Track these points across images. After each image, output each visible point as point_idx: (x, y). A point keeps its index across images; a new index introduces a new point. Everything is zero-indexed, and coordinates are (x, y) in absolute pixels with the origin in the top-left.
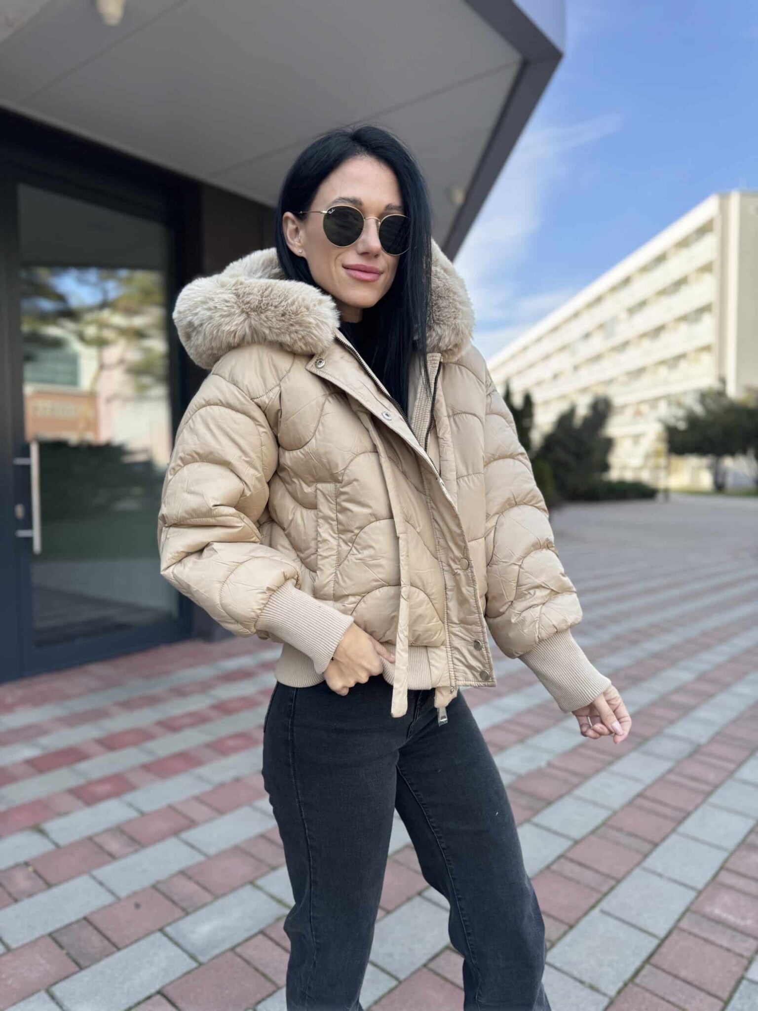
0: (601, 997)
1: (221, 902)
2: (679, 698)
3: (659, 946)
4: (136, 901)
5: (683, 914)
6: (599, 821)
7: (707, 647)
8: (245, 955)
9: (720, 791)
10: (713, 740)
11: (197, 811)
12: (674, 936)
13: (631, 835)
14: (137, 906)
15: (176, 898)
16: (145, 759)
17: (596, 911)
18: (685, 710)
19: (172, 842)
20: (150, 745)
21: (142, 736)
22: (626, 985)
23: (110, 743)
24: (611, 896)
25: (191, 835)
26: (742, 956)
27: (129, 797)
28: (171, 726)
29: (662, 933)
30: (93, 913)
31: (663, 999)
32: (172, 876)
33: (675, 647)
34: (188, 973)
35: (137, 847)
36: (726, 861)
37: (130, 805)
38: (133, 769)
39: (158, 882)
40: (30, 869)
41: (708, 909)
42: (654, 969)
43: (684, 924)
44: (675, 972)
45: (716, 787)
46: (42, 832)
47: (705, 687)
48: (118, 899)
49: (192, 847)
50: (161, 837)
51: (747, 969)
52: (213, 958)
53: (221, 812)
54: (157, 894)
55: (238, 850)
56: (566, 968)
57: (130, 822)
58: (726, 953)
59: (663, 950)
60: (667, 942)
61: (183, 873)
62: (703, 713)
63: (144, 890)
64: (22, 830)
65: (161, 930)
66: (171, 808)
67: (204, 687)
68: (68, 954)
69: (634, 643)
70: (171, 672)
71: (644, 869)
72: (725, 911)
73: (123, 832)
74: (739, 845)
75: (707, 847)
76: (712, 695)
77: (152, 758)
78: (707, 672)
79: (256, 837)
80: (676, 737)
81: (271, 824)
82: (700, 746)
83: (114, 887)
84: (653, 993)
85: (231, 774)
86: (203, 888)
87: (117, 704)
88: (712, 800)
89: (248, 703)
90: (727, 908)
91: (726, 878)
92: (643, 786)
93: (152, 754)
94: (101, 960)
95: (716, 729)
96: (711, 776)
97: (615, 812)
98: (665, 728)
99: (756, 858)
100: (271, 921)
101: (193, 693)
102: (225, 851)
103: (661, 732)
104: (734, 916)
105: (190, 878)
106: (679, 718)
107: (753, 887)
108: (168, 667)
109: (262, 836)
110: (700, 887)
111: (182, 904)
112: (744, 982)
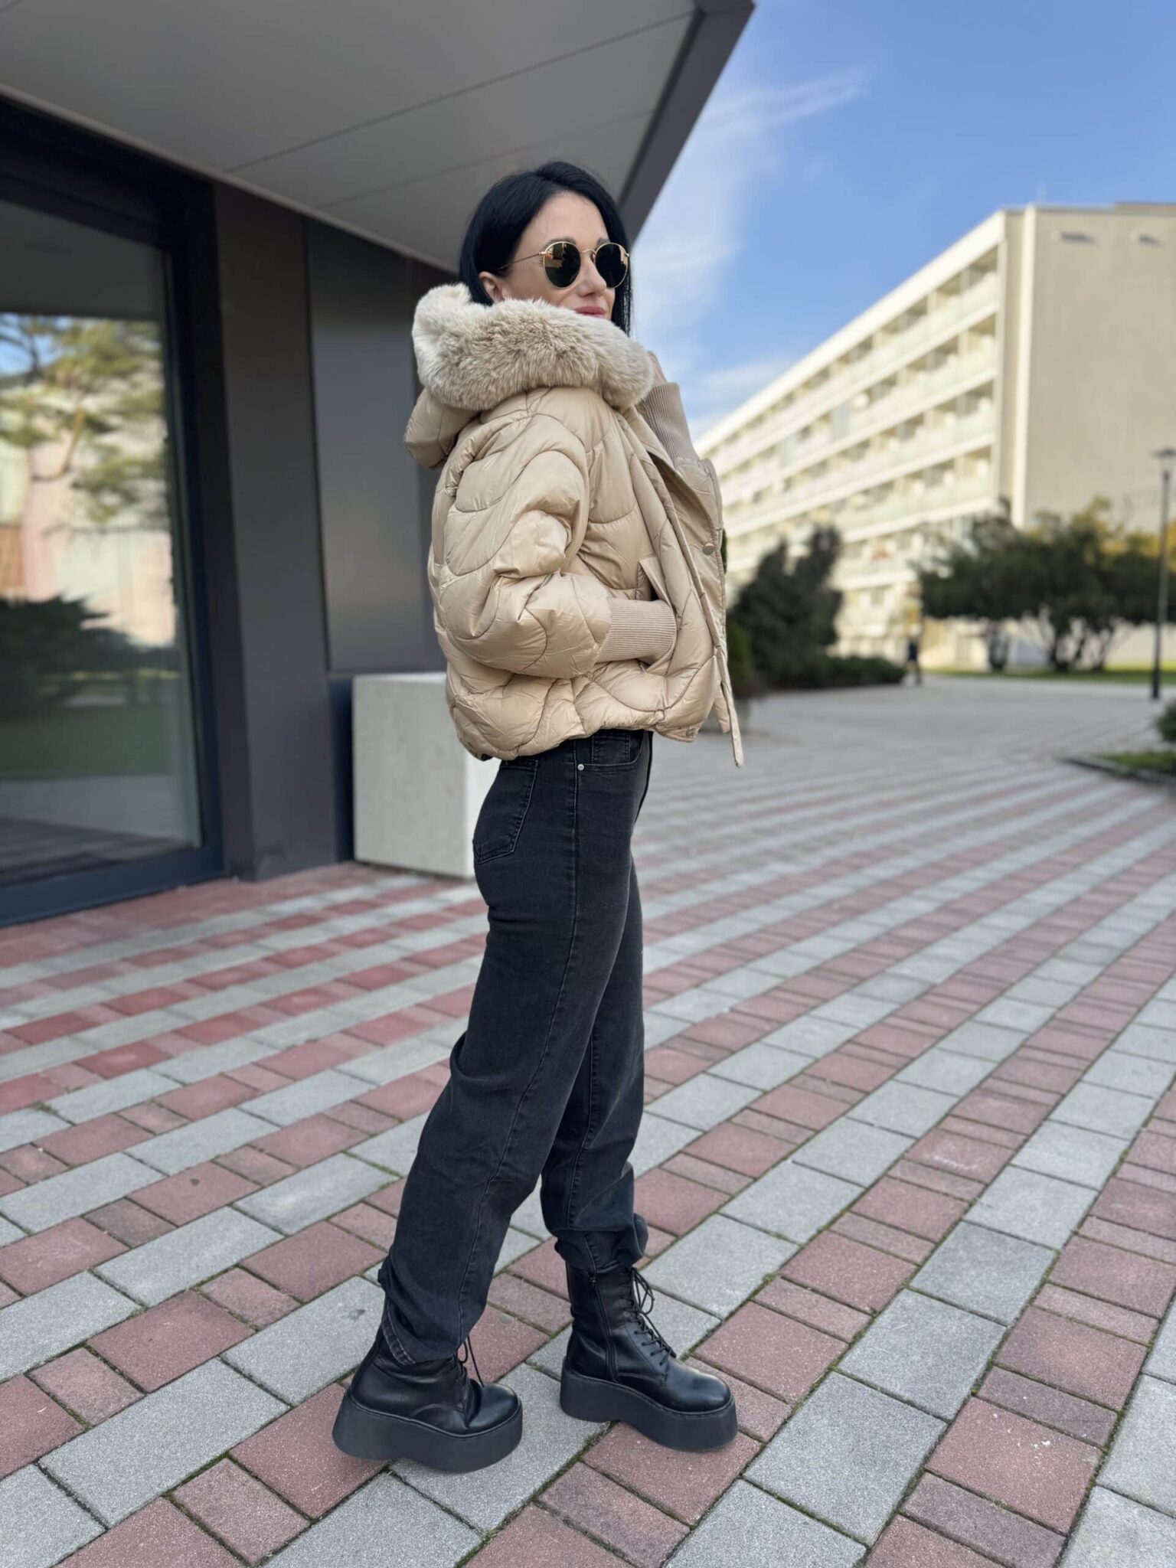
0: (788, 1245)
1: (306, 1173)
2: (912, 933)
3: (863, 1195)
4: (193, 1177)
5: (896, 1162)
6: (796, 1070)
7: (956, 872)
8: (343, 1225)
9: (955, 1035)
10: (951, 979)
11: (261, 1079)
12: (883, 1184)
13: (834, 1083)
14: (195, 1182)
15: (245, 1172)
16: (176, 1023)
17: (789, 1161)
18: (919, 946)
19: (232, 1112)
20: (180, 1007)
21: (167, 998)
22: (820, 1232)
23: (124, 1007)
24: (806, 1147)
25: (255, 1105)
26: (962, 1200)
27: (162, 1067)
28: (210, 984)
29: (868, 1182)
30: (134, 1192)
31: (864, 1243)
32: (236, 1150)
33: (910, 873)
34: (273, 1244)
35: (184, 1121)
36: (954, 1107)
37: (166, 1076)
38: (163, 1036)
39: (219, 1156)
40: (41, 1150)
41: (926, 1156)
42: (855, 1217)
43: (896, 1172)
44: (880, 1218)
45: (950, 1031)
46: (47, 1110)
47: (947, 919)
48: (167, 1176)
49: (260, 1118)
50: (218, 1109)
51: (966, 1211)
52: (305, 1229)
53: (293, 1078)
54: (219, 1170)
55: (321, 1118)
56: (747, 1219)
57: (168, 1094)
58: (943, 1198)
59: (868, 1198)
60: (873, 1191)
61: (250, 1145)
62: (943, 948)
63: (200, 1165)
64: (19, 1109)
65: (231, 1205)
66: (223, 1076)
67: (251, 936)
68: (110, 1234)
69: (857, 868)
70: (198, 920)
71: (849, 1118)
72: (946, 1158)
73: (161, 1106)
74: (972, 1091)
75: (932, 1094)
76: (956, 929)
77: (189, 1022)
78: (952, 901)
79: (345, 1103)
80: (903, 977)
81: (365, 1088)
82: (933, 986)
83: (160, 1165)
84: (851, 1239)
85: (303, 1036)
86: (280, 1160)
87: (125, 960)
88: (943, 1044)
89: (317, 953)
90: (949, 1155)
91: (952, 1124)
92: (856, 1031)
93: (187, 1017)
94: (155, 1238)
95: (958, 966)
96: (946, 1019)
97: (817, 1061)
98: (889, 966)
99: (993, 1103)
100: (374, 1189)
101: (235, 944)
102: (304, 1120)
103: (883, 971)
104: (957, 1161)
105: (261, 1151)
106: (909, 955)
107: (985, 1132)
108: (194, 914)
109: (354, 1102)
110: (918, 1134)
111: (255, 1178)
112: (962, 1224)
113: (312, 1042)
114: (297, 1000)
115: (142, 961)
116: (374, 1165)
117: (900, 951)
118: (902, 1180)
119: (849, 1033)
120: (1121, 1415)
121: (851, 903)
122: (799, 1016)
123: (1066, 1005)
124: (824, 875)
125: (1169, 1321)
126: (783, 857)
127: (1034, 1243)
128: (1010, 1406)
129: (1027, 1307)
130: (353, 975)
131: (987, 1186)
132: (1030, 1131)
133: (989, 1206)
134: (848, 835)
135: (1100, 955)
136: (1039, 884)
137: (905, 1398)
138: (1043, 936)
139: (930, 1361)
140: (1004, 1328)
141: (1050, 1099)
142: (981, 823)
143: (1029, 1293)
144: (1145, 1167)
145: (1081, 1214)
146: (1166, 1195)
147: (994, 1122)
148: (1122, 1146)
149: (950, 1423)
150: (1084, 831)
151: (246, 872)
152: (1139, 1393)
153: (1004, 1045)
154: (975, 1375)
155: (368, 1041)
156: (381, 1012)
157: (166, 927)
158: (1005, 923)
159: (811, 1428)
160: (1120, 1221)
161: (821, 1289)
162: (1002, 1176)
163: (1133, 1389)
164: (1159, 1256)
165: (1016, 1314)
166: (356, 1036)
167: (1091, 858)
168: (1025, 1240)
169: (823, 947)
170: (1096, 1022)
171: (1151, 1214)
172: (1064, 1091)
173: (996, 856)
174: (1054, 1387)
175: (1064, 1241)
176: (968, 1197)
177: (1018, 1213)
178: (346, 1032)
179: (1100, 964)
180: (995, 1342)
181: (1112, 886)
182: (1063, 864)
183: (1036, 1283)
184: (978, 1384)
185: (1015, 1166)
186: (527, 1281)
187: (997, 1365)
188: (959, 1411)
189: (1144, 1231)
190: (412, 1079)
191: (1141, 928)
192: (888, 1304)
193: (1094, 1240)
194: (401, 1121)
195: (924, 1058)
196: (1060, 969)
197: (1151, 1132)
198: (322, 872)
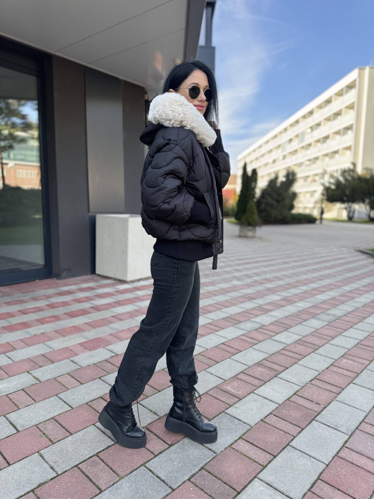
0: (156, 416)
1: (11, 378)
2: (267, 307)
5: (213, 388)
7: (296, 287)
8: (11, 397)
10: (272, 323)
11: (19, 345)
12: (203, 396)
13: (208, 358)
16: (6, 324)
18: (267, 312)
20: (11, 319)
21: (8, 316)
25: (11, 354)
26: (228, 404)
28: (24, 312)
33: (279, 286)
36: (245, 370)
43: (210, 392)
45: (260, 342)
47: (283, 303)
51: (227, 409)
53: (29, 345)
55: (28, 360)
70: (35, 291)
71: (206, 371)
72: (231, 388)
74: (255, 364)
75: (240, 364)
76: (283, 306)
77: (9, 324)
78: (288, 297)
79: (40, 355)
80: (255, 322)
81: (49, 350)
82: (264, 325)
85: (42, 331)
86: (6, 373)
87: (4, 303)
88: (255, 347)
90: (233, 388)
91: (242, 376)
92: (227, 340)
93: (10, 322)
95: (276, 319)
96: (261, 338)
97: (207, 349)
98: (252, 318)
99: (260, 369)
100: (29, 385)
101: (41, 299)
102: (23, 360)
103: (249, 320)
104: (234, 390)
105: (2, 369)
106: (262, 314)
107: (251, 380)
108: (35, 289)
109: (42, 355)
110: (226, 379)
112: (223, 413)
113: (43, 333)
114: (47, 319)
115: (8, 304)
116: (34, 377)
117: (260, 313)
118: (211, 395)
119: (223, 340)
120: (239, 493)
121: (252, 296)
122: (210, 334)
123: (308, 335)
124: (249, 286)
125: (277, 457)
126: (239, 279)
127: (245, 423)
128: (199, 486)
129: (228, 447)
130: (72, 312)
131: (240, 400)
132: (267, 380)
133: (236, 408)
134: (266, 272)
135: (330, 318)
136: (323, 292)
137: (163, 479)
138: (313, 311)
139: (180, 465)
140: (215, 455)
141: (281, 369)
142: (315, 270)
143: (232, 442)
144: (302, 397)
145: (268, 413)
146: (304, 408)
147: (256, 376)
148: (298, 388)
149: (173, 490)
150: (349, 275)
151: (58, 276)
152: (250, 485)
153: (276, 348)
154: (194, 472)
155: (61, 334)
156: (72, 325)
157: (23, 293)
158: (302, 305)
159: (121, 487)
160: (281, 417)
161: (157, 434)
162: (248, 396)
163: (249, 483)
164: (288, 432)
165: (222, 450)
166: (58, 333)
167: (346, 284)
168: (242, 421)
169: (233, 310)
170: (315, 342)
171: (294, 415)
172: (287, 367)
173: (312, 282)
174: (219, 479)
175: (256, 423)
176: (230, 404)
177: (246, 411)
178: (55, 331)
179: (328, 322)
180: (209, 460)
181: (348, 294)
182: (335, 286)
183: (237, 438)
184: (192, 476)
185: (254, 393)
186: (58, 423)
187: (204, 469)
188: (180, 486)
189: (288, 422)
190: (66, 349)
191: (350, 310)
192: (179, 441)
193: (268, 424)
194: (53, 363)
195: (245, 351)
196: (312, 322)
197: (311, 384)
198: (84, 277)
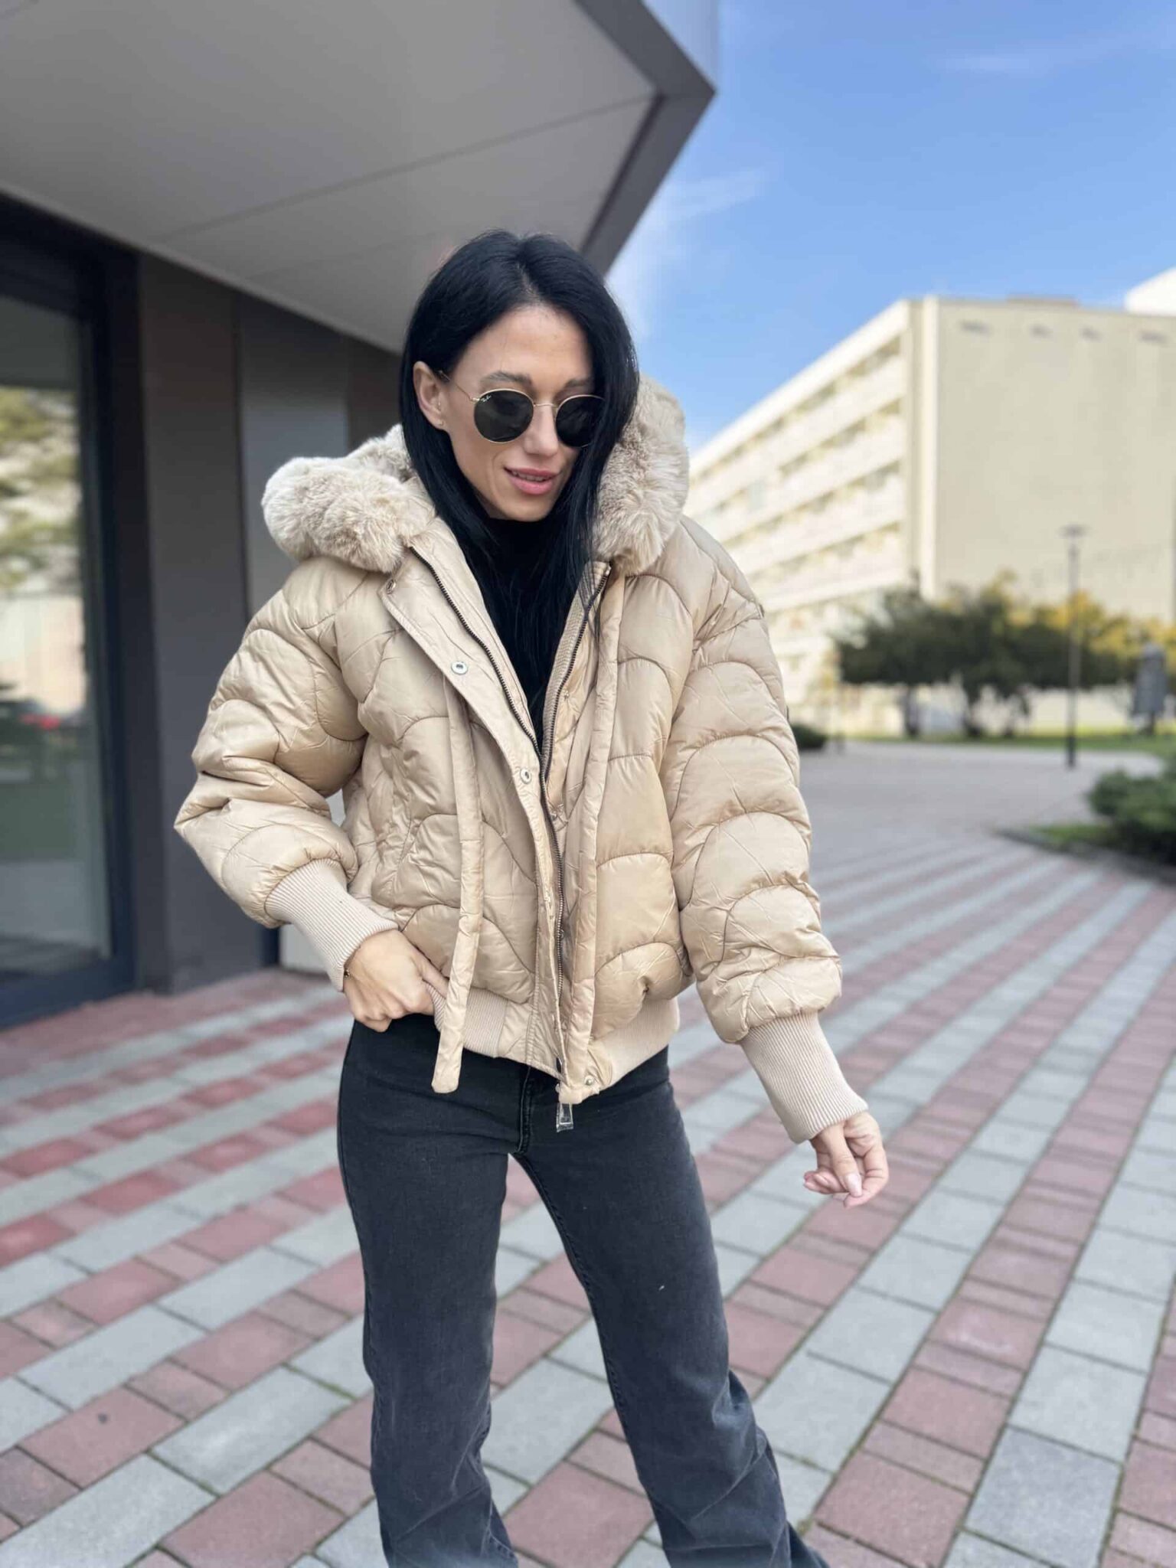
1: (239, 1399)
3: (892, 1394)
4: (100, 1409)
6: (792, 1225)
8: (288, 1475)
9: (954, 1169)
11: (182, 1262)
12: (911, 1378)
14: (103, 1418)
15: (165, 1400)
16: (82, 1186)
17: (803, 1353)
19: (148, 1313)
20: (88, 1164)
21: (72, 1151)
22: (852, 1453)
23: (20, 1166)
24: (819, 1333)
27: (64, 1250)
28: (120, 1132)
29: (893, 1375)
30: (28, 1438)
32: (154, 1368)
33: (872, 966)
34: (202, 1511)
35: (90, 1326)
36: (971, 1266)
37: (68, 1262)
38: (65, 1205)
39: (132, 1379)
41: (952, 1336)
42: (888, 1428)
44: (916, 1428)
45: (947, 1164)
47: (918, 1022)
48: (69, 1411)
49: (182, 1318)
50: (131, 1307)
52: (240, 1484)
53: (221, 1260)
54: (133, 1398)
55: (255, 1317)
57: (72, 1288)
58: (980, 1395)
59: (898, 1399)
60: (902, 1389)
61: (171, 1360)
62: (921, 1060)
63: (110, 1393)
65: (148, 1452)
66: (138, 1260)
67: (166, 1066)
70: (106, 1047)
71: (860, 1289)
72: (974, 1338)
73: (61, 1305)
74: (986, 1244)
75: (942, 1250)
76: (930, 1035)
77: (96, 1185)
78: (919, 1001)
79: (284, 1294)
80: (889, 1097)
81: (305, 1272)
82: (921, 1107)
83: (61, 1396)
84: (890, 1461)
85: (231, 1200)
86: (207, 1379)
88: (943, 1183)
89: (243, 1088)
90: (979, 1335)
91: (972, 1290)
93: (94, 1178)
94: (52, 1509)
95: (941, 1081)
96: (940, 1150)
97: (813, 1211)
99: (1010, 1259)
100: (325, 1418)
101: (147, 1077)
102: (235, 1320)
104: (985, 1341)
105: (185, 1367)
106: (888, 1069)
107: (1010, 1300)
108: (102, 1039)
109: (294, 1291)
110: (938, 1306)
111: (177, 1408)
112: (1008, 1431)
113: (241, 1209)
114: (221, 1152)
115: (43, 1103)
116: (321, 1383)
117: (880, 1063)
118: (931, 1372)
123: (1061, 1126)
127: (1094, 1455)
129: (1103, 1550)
130: (286, 1115)
131: (1026, 1374)
132: (1057, 1294)
133: (1034, 1405)
135: (1081, 1062)
138: (1018, 1040)
143: (1101, 1528)
145: (1135, 1408)
147: (1018, 1285)
150: (1033, 913)
151: (161, 985)
153: (1007, 1182)
155: (306, 1205)
158: (978, 1026)
162: (1040, 1359)
166: (291, 1199)
167: (1047, 945)
168: (1083, 1450)
170: (1096, 1148)
172: (1082, 1239)
173: (952, 945)
175: (1125, 1450)
176: (1008, 1392)
177: (1067, 1411)
178: (279, 1194)
179: (1084, 1074)
181: (1075, 978)
182: (1020, 952)
183: (1107, 1514)
192: (948, 1555)
193: (1158, 1446)
195: (927, 1202)
196: (1043, 1080)
198: (244, 982)
